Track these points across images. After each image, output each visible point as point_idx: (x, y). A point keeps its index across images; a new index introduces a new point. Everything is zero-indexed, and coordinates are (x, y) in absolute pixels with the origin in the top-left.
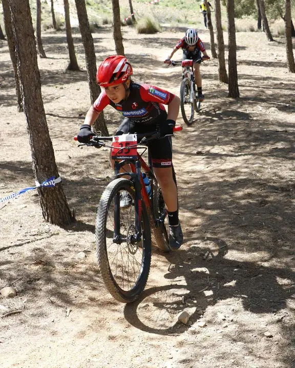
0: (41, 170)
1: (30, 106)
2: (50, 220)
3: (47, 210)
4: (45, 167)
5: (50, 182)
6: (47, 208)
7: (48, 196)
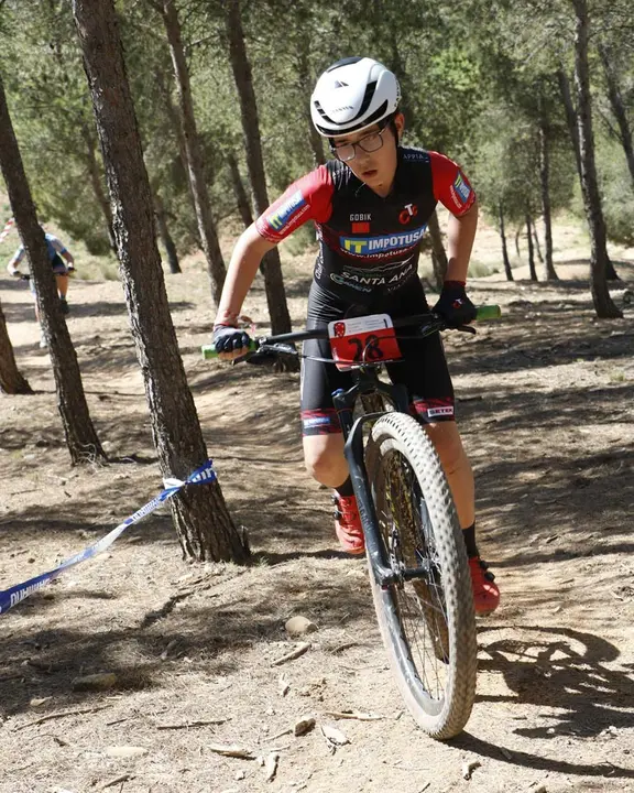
0: (182, 452)
1: (152, 320)
2: (207, 555)
3: (199, 535)
4: (188, 445)
5: (203, 473)
6: (198, 529)
7: (199, 505)
